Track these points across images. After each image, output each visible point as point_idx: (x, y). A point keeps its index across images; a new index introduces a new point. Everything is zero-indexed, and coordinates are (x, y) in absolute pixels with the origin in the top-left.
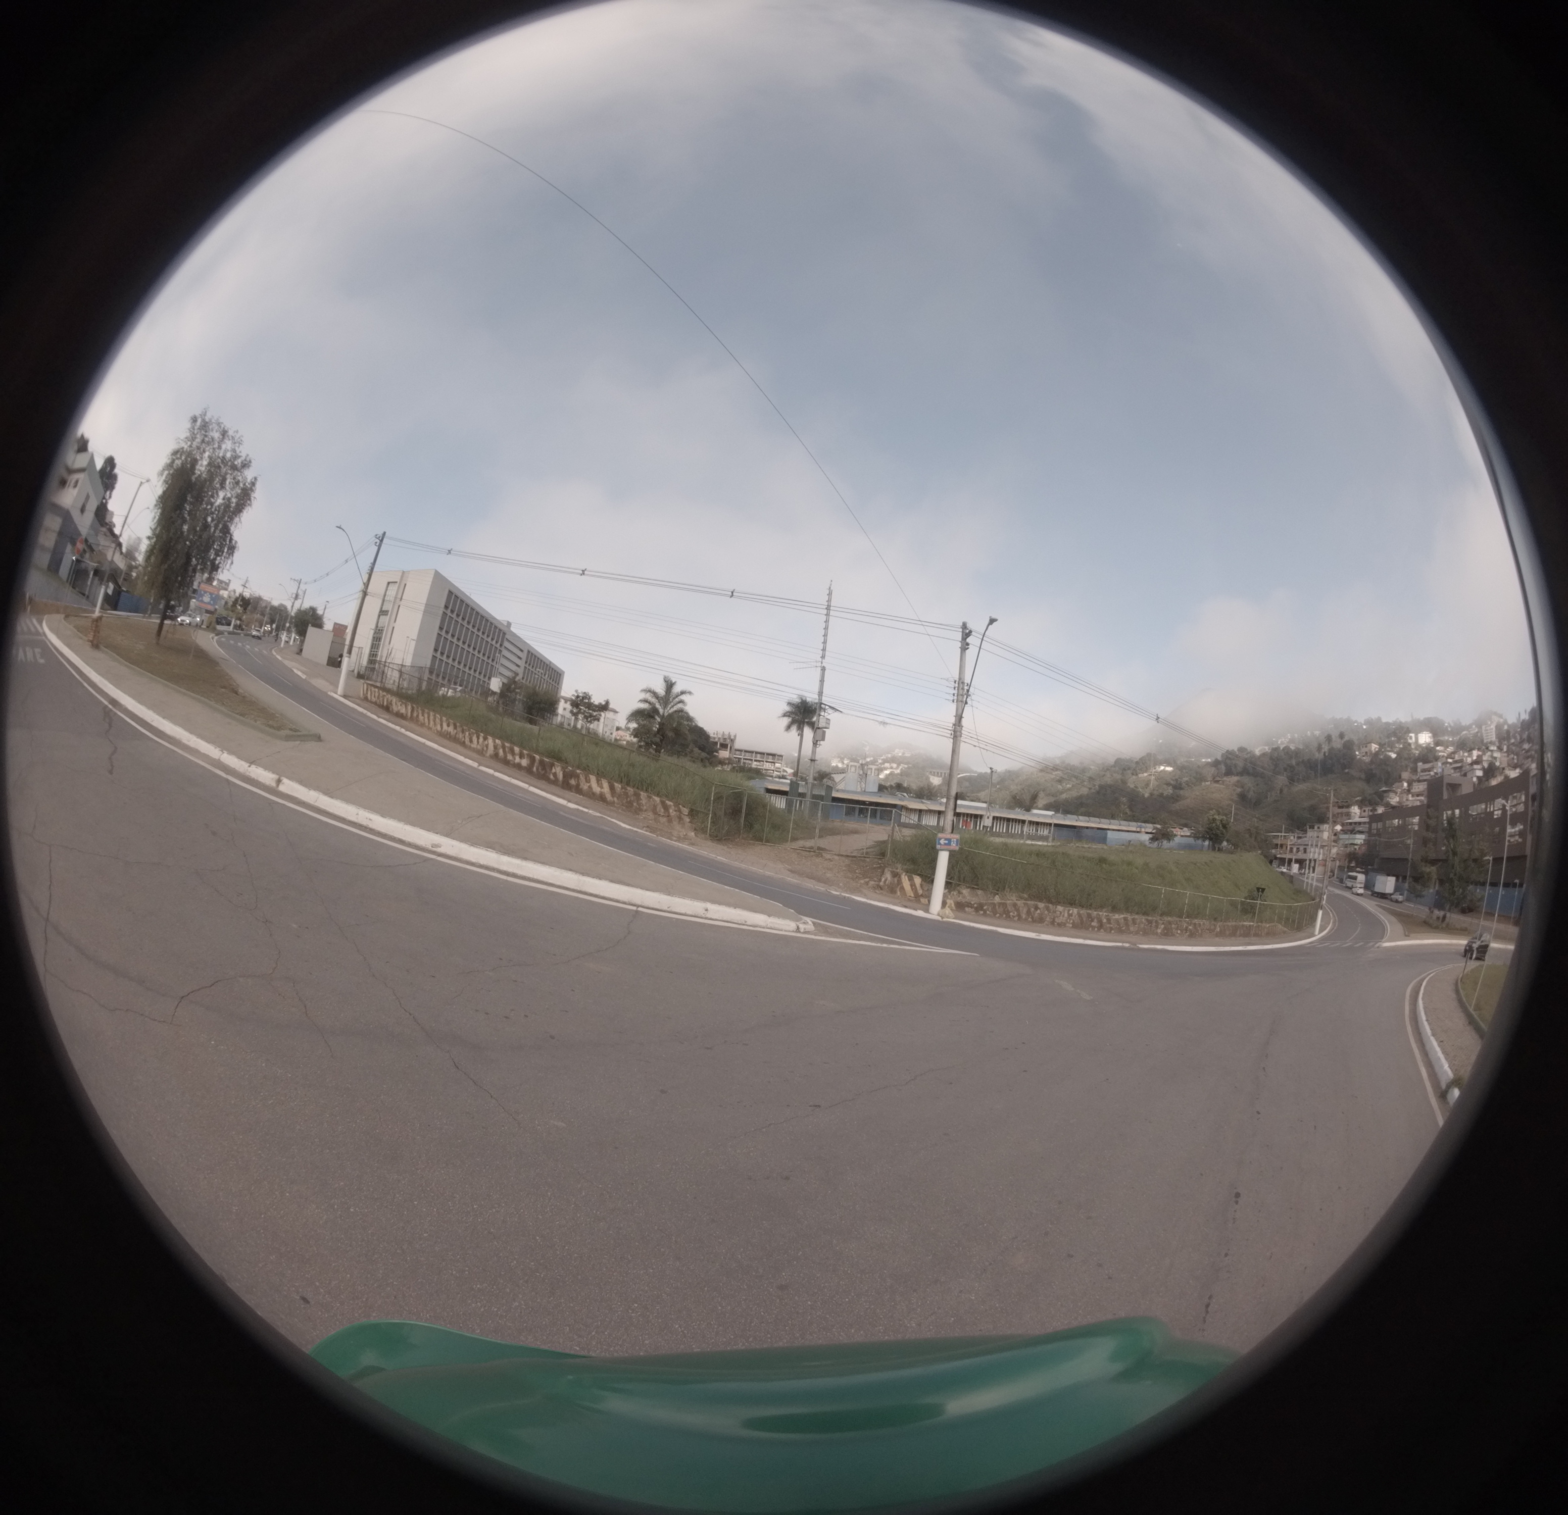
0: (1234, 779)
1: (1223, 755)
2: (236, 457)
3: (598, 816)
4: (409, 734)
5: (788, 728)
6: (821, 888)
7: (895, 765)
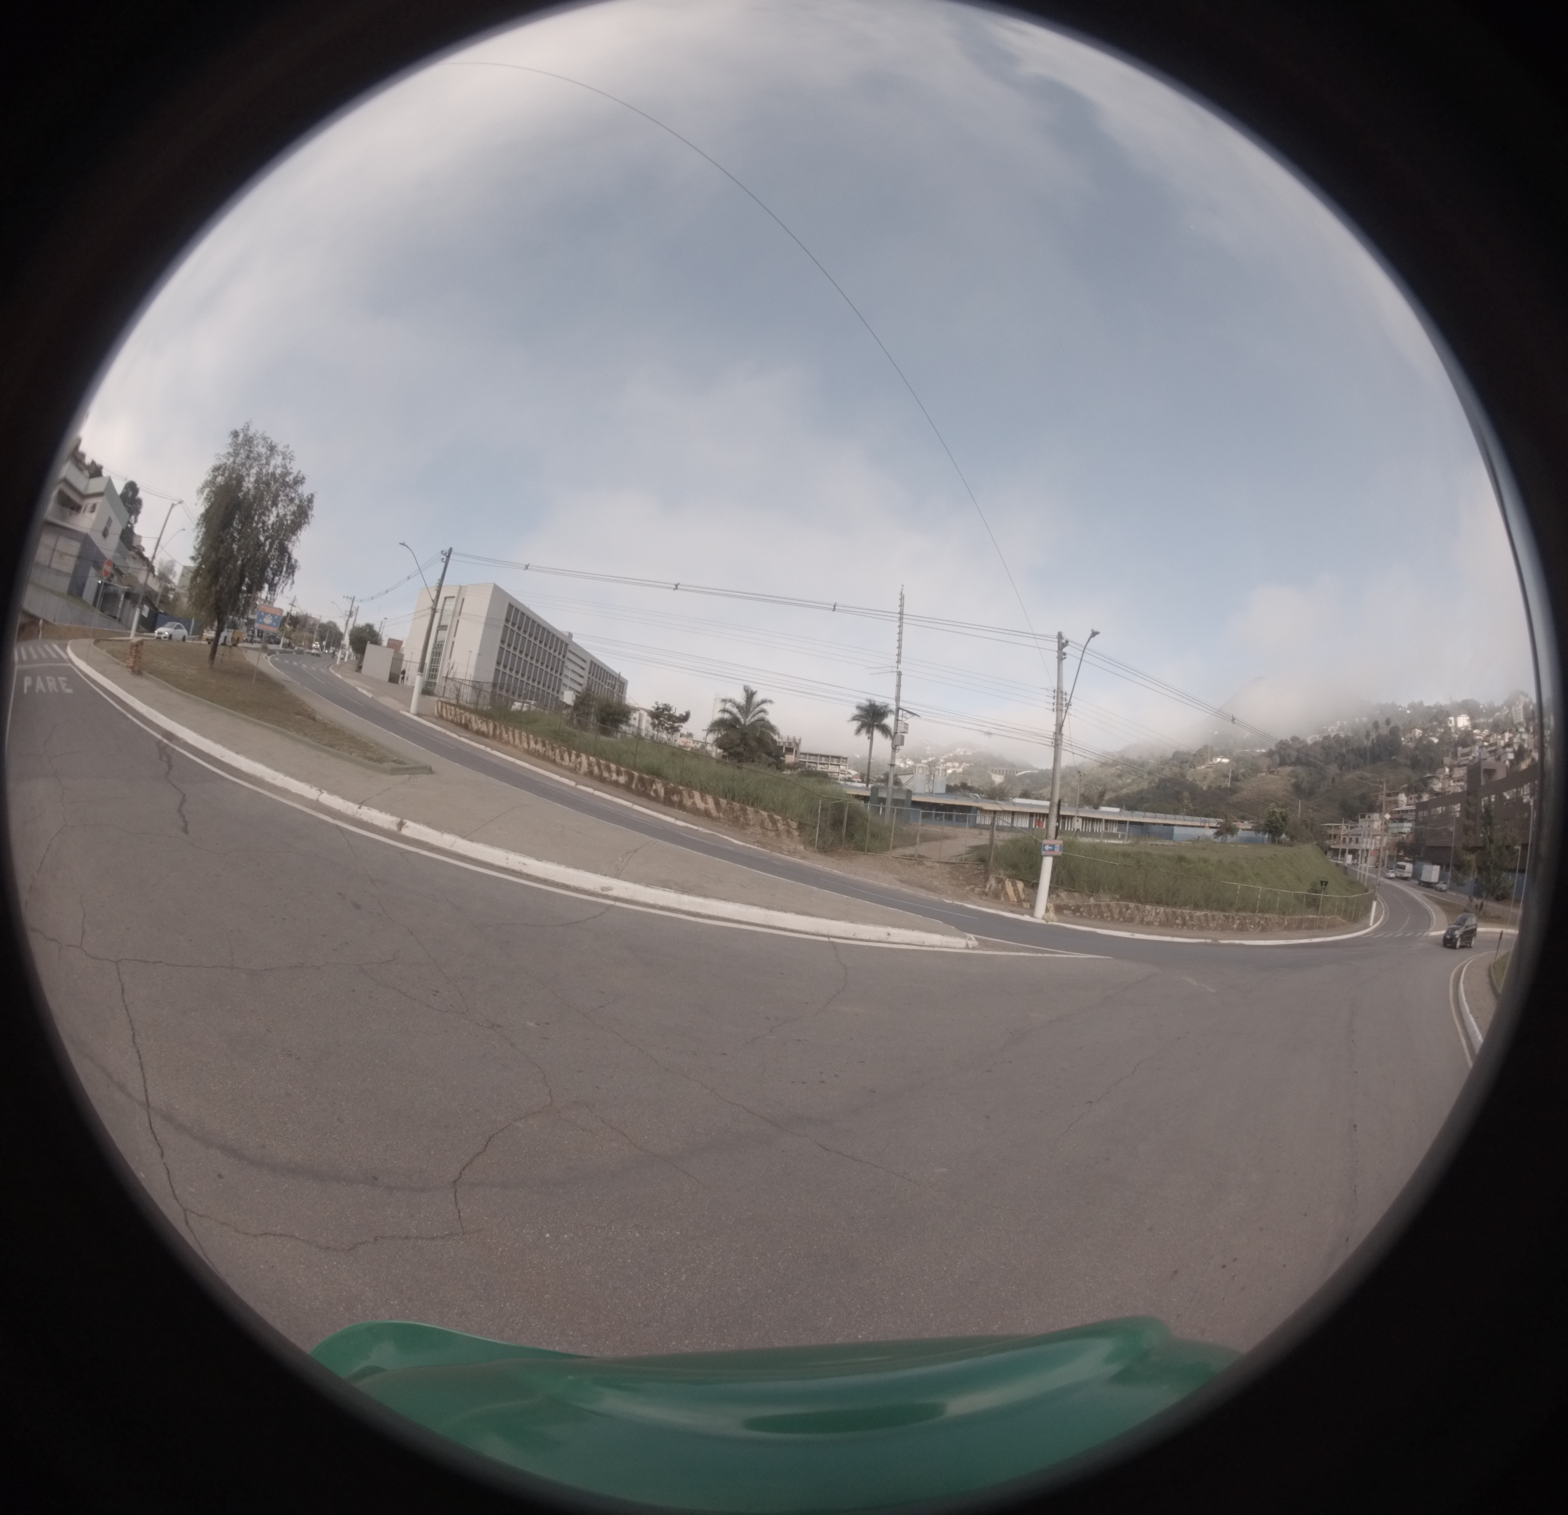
0: (1288, 769)
1: (1276, 746)
2: (286, 474)
3: (709, 833)
4: (495, 753)
5: (858, 731)
6: (933, 897)
7: (957, 764)
